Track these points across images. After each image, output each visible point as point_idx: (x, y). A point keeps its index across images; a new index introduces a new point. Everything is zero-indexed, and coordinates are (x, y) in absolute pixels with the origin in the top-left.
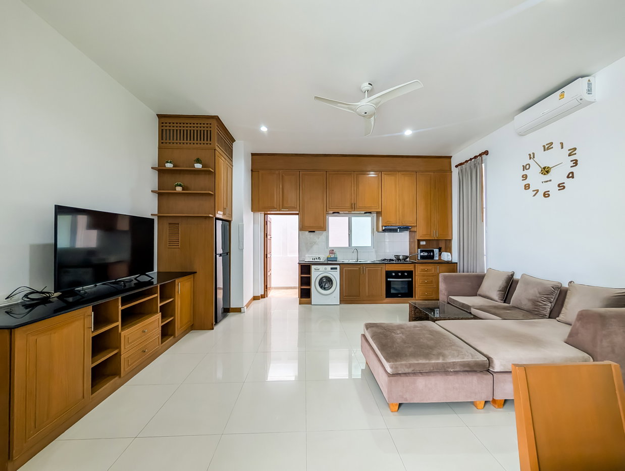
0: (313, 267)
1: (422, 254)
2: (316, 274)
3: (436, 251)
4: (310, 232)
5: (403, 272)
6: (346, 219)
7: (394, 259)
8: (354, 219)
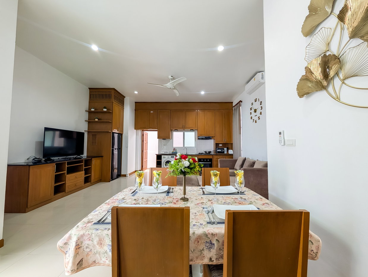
0: (163, 156)
1: (218, 150)
2: (164, 159)
3: (225, 149)
4: (163, 139)
5: (207, 159)
6: (182, 133)
7: (204, 153)
8: (186, 133)
